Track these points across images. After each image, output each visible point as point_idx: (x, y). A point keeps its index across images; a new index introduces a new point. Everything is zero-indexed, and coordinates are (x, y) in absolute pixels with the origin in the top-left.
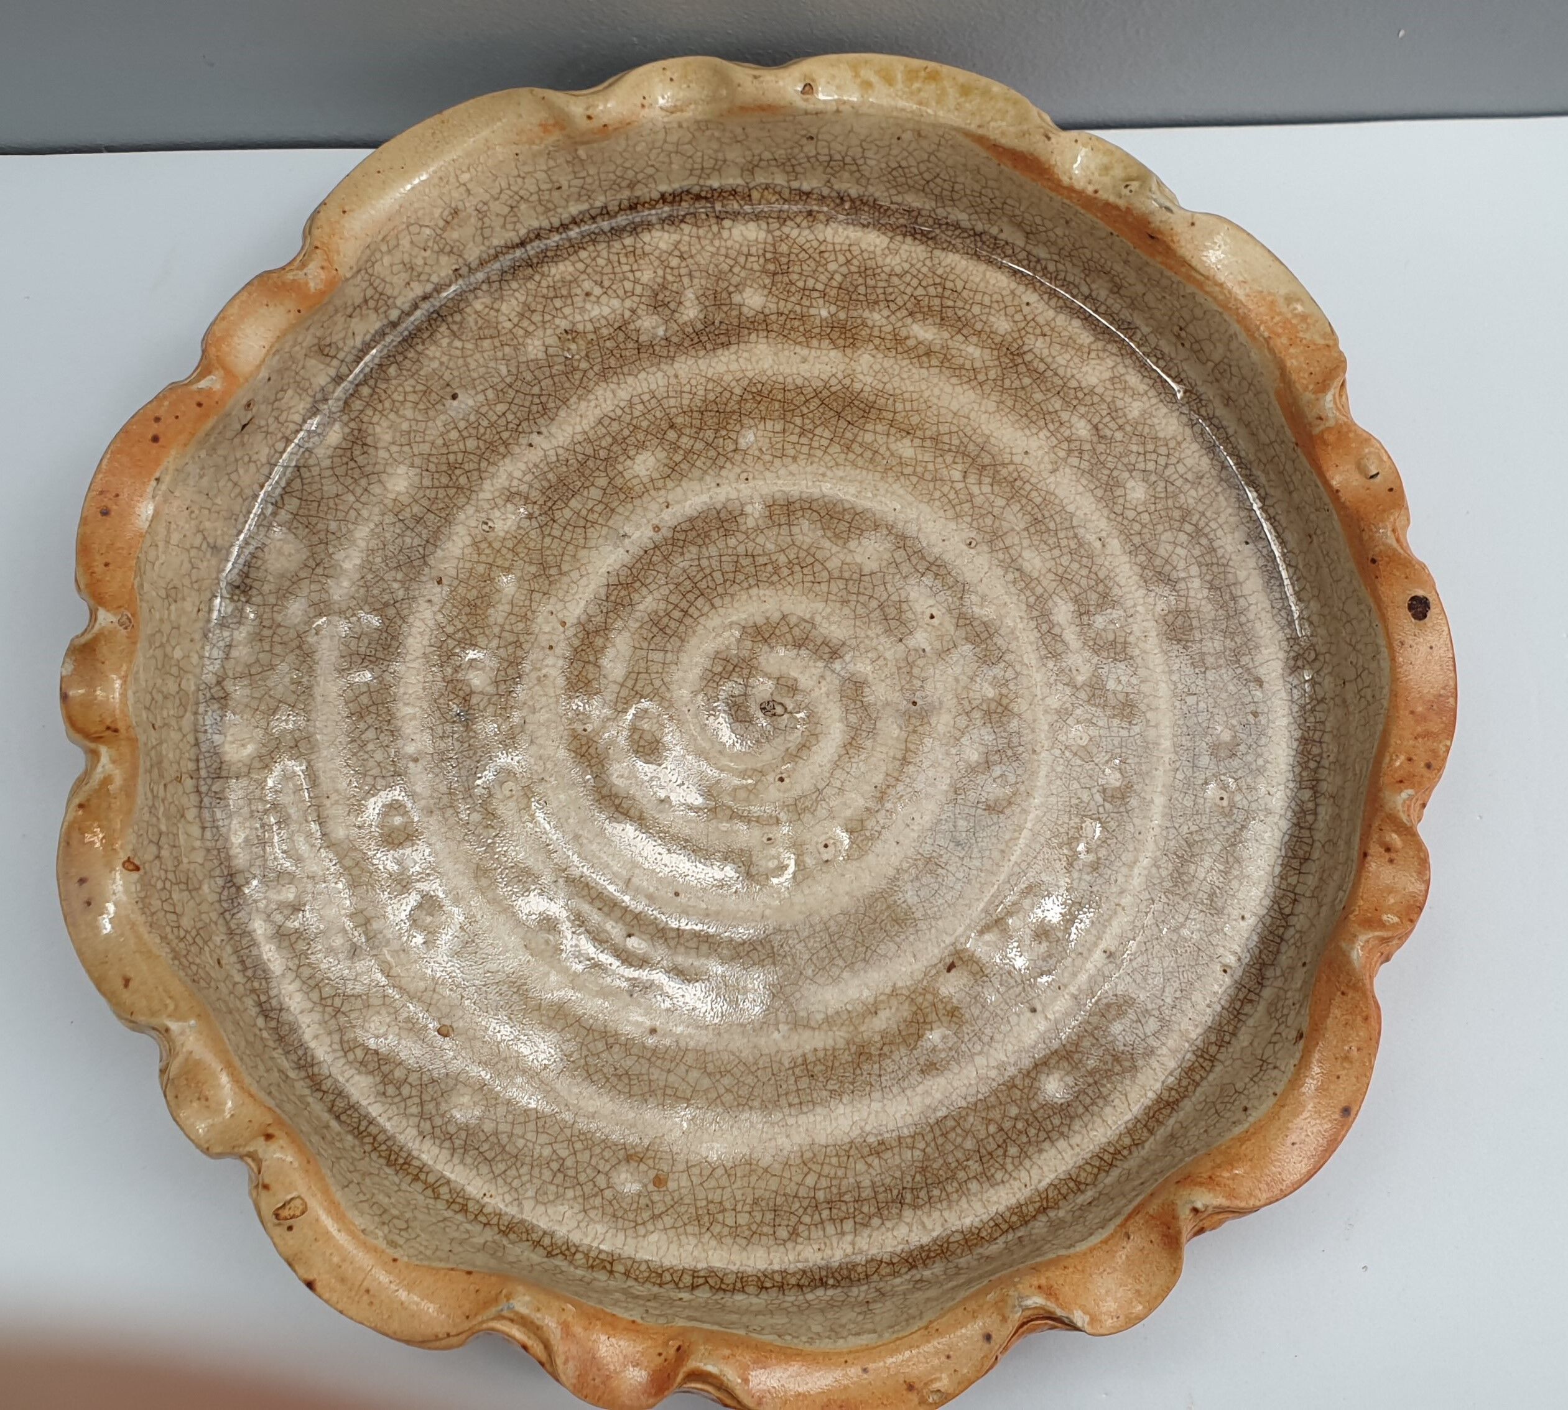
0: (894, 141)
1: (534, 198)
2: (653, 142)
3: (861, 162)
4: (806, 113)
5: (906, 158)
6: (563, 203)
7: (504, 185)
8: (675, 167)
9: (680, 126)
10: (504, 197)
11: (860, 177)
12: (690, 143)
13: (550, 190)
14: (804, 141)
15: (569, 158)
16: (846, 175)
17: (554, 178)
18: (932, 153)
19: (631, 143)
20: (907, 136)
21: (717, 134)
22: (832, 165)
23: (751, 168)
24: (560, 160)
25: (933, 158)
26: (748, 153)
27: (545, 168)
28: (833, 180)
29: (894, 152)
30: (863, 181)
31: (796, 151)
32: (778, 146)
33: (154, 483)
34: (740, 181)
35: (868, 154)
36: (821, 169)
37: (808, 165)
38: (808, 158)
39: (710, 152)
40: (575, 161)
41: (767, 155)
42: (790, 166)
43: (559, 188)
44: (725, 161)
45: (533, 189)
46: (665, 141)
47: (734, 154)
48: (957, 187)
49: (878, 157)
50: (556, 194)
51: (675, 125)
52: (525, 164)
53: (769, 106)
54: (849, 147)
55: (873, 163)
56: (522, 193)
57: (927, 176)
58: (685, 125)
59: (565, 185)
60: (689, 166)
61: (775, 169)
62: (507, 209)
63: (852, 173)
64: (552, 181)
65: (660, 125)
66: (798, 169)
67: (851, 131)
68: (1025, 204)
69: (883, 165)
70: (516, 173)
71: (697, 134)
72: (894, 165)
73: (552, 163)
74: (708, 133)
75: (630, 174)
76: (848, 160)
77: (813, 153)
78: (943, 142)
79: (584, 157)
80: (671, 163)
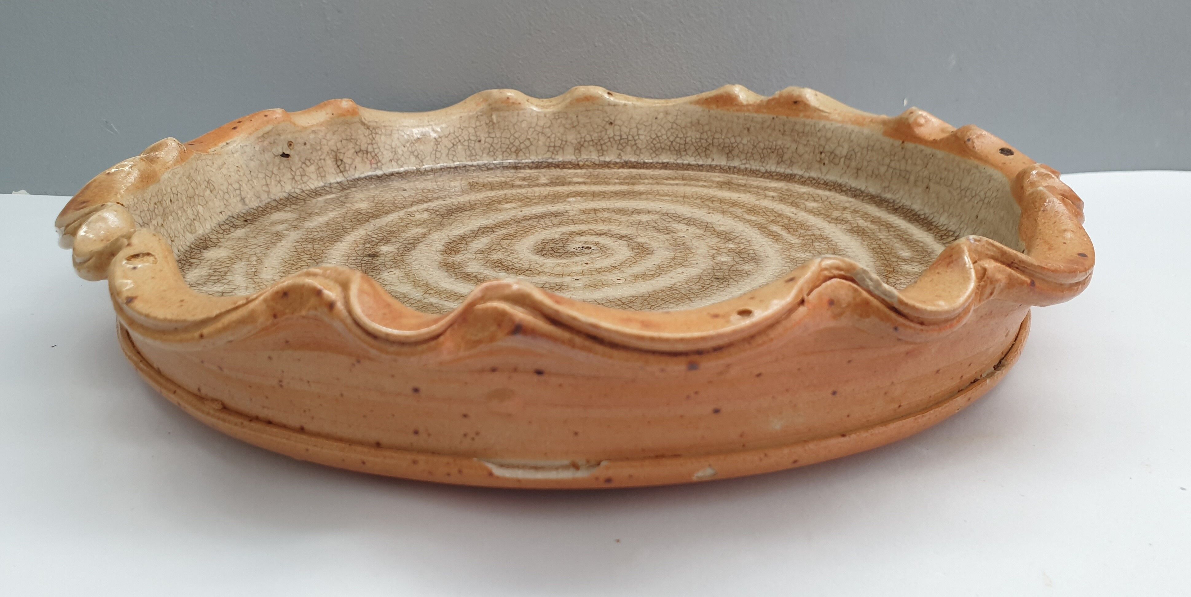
0: (654, 120)
1: (466, 143)
2: (531, 123)
3: (636, 138)
4: (609, 104)
5: (660, 131)
6: (481, 153)
7: (452, 131)
8: (540, 143)
9: (545, 116)
10: (450, 137)
11: (637, 150)
12: (549, 127)
13: (475, 141)
14: (608, 126)
15: (488, 122)
16: (629, 149)
17: (478, 134)
18: (674, 122)
19: (520, 120)
20: (661, 116)
21: (564, 122)
22: (623, 143)
23: (579, 148)
24: (483, 122)
25: (675, 126)
26: (579, 136)
27: (474, 126)
28: (622, 154)
29: (654, 128)
30: (638, 152)
31: (603, 133)
32: (594, 131)
33: (224, 143)
34: (573, 157)
35: (641, 132)
36: (615, 146)
37: (609, 144)
38: (609, 138)
39: (559, 135)
40: (491, 125)
41: (588, 138)
42: (600, 146)
43: (480, 141)
44: (566, 141)
45: (466, 138)
46: (537, 125)
47: (572, 137)
48: (688, 140)
49: (645, 133)
50: (477, 144)
51: (542, 115)
52: (464, 122)
53: (591, 97)
54: (631, 129)
55: (644, 138)
56: (460, 138)
57: (671, 139)
58: (547, 115)
59: (483, 139)
60: (547, 144)
61: (591, 148)
62: (452, 145)
63: (632, 146)
64: (477, 136)
65: (535, 114)
66: (605, 148)
67: (632, 118)
68: (725, 131)
69: (648, 138)
70: (459, 126)
71: (554, 122)
72: (654, 136)
73: (478, 124)
74: (559, 121)
75: (517, 143)
76: (630, 138)
77: (612, 135)
78: (679, 113)
79: (495, 121)
80: (538, 140)
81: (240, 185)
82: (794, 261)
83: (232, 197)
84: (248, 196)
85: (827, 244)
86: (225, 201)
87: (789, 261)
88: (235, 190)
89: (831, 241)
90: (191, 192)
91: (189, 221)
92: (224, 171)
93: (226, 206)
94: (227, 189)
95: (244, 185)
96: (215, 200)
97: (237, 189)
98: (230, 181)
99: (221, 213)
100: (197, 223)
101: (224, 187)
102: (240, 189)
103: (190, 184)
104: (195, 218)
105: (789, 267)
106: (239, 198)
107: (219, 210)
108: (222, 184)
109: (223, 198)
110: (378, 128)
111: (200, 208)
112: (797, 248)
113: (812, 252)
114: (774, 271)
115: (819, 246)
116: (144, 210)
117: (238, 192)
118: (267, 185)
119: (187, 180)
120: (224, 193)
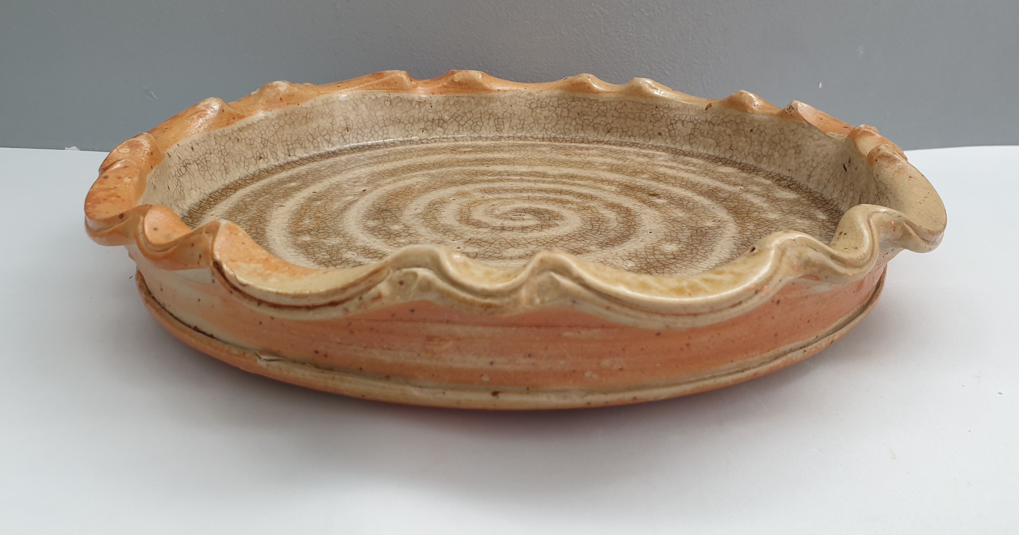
81: (817, 166)
82: (337, 233)
83: (805, 168)
84: (815, 177)
85: (316, 259)
86: (798, 167)
87: (342, 232)
88: (812, 166)
89: (314, 262)
90: (776, 139)
91: (759, 153)
92: (819, 150)
93: (796, 170)
94: (808, 161)
95: (819, 169)
96: (793, 160)
97: (812, 167)
98: (814, 158)
99: (789, 170)
100: (765, 160)
101: (807, 159)
102: (814, 168)
103: (779, 135)
104: (766, 155)
105: (339, 227)
106: (809, 173)
107: (790, 167)
108: (808, 156)
109: (800, 163)
110: (883, 194)
111: (776, 155)
112: (342, 246)
113: (327, 247)
114: (349, 221)
115: (324, 255)
116: (719, 117)
117: (812, 169)
118: (829, 181)
119: (778, 131)
120: (803, 162)
